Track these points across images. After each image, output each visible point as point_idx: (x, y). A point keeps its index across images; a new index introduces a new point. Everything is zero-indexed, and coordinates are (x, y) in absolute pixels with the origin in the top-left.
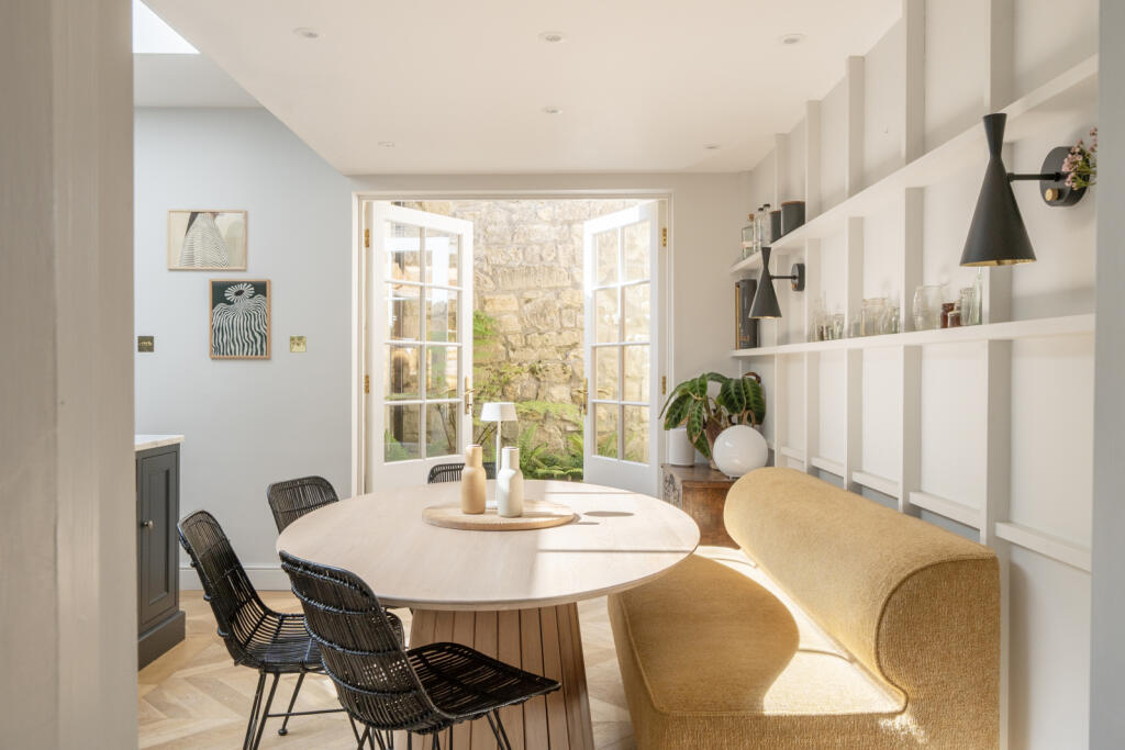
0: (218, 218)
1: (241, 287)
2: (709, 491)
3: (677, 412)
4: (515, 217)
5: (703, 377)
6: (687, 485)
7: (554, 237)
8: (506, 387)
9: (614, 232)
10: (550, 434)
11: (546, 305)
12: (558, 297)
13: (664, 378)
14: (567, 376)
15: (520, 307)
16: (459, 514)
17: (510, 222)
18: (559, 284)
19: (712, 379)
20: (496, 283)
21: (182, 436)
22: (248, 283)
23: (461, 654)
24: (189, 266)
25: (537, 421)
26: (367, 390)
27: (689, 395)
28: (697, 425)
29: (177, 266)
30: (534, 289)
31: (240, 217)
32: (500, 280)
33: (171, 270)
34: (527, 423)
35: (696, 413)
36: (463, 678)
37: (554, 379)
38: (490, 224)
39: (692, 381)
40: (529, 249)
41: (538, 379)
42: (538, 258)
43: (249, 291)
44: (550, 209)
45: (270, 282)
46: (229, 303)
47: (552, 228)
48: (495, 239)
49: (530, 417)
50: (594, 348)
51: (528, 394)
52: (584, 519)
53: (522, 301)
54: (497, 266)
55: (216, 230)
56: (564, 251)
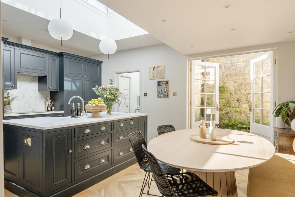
0: (159, 68)
1: (163, 82)
2: (289, 137)
3: (279, 112)
4: (233, 62)
5: (288, 102)
6: (280, 134)
7: (244, 66)
8: (230, 104)
9: (260, 62)
10: (243, 116)
11: (241, 83)
12: (245, 81)
13: (275, 102)
14: (248, 101)
15: (234, 84)
16: (198, 138)
17: (231, 63)
18: (245, 78)
19: (291, 103)
20: (227, 78)
21: (148, 114)
22: (165, 81)
23: (194, 177)
24: (153, 78)
25: (239, 113)
26: (191, 105)
27: (282, 108)
28: (285, 116)
29: (151, 78)
30: (238, 79)
31: (163, 67)
32: (228, 77)
33: (150, 79)
34: (236, 113)
35: (285, 113)
36: (192, 184)
37: (244, 102)
38: (226, 64)
39: (284, 103)
40: (236, 69)
41: (239, 102)
42: (239, 71)
43: (165, 83)
44: (243, 58)
45: (169, 81)
46: (161, 86)
47: (244, 63)
48: (227, 67)
49: (237, 112)
50: (254, 94)
51: (236, 106)
52: (236, 143)
53: (235, 82)
54: (228, 74)
55: (158, 70)
56: (247, 69)
